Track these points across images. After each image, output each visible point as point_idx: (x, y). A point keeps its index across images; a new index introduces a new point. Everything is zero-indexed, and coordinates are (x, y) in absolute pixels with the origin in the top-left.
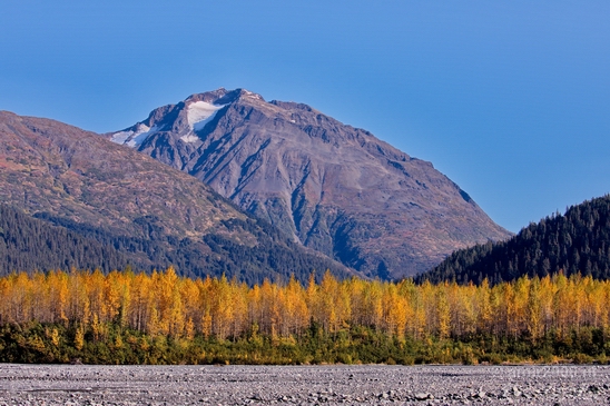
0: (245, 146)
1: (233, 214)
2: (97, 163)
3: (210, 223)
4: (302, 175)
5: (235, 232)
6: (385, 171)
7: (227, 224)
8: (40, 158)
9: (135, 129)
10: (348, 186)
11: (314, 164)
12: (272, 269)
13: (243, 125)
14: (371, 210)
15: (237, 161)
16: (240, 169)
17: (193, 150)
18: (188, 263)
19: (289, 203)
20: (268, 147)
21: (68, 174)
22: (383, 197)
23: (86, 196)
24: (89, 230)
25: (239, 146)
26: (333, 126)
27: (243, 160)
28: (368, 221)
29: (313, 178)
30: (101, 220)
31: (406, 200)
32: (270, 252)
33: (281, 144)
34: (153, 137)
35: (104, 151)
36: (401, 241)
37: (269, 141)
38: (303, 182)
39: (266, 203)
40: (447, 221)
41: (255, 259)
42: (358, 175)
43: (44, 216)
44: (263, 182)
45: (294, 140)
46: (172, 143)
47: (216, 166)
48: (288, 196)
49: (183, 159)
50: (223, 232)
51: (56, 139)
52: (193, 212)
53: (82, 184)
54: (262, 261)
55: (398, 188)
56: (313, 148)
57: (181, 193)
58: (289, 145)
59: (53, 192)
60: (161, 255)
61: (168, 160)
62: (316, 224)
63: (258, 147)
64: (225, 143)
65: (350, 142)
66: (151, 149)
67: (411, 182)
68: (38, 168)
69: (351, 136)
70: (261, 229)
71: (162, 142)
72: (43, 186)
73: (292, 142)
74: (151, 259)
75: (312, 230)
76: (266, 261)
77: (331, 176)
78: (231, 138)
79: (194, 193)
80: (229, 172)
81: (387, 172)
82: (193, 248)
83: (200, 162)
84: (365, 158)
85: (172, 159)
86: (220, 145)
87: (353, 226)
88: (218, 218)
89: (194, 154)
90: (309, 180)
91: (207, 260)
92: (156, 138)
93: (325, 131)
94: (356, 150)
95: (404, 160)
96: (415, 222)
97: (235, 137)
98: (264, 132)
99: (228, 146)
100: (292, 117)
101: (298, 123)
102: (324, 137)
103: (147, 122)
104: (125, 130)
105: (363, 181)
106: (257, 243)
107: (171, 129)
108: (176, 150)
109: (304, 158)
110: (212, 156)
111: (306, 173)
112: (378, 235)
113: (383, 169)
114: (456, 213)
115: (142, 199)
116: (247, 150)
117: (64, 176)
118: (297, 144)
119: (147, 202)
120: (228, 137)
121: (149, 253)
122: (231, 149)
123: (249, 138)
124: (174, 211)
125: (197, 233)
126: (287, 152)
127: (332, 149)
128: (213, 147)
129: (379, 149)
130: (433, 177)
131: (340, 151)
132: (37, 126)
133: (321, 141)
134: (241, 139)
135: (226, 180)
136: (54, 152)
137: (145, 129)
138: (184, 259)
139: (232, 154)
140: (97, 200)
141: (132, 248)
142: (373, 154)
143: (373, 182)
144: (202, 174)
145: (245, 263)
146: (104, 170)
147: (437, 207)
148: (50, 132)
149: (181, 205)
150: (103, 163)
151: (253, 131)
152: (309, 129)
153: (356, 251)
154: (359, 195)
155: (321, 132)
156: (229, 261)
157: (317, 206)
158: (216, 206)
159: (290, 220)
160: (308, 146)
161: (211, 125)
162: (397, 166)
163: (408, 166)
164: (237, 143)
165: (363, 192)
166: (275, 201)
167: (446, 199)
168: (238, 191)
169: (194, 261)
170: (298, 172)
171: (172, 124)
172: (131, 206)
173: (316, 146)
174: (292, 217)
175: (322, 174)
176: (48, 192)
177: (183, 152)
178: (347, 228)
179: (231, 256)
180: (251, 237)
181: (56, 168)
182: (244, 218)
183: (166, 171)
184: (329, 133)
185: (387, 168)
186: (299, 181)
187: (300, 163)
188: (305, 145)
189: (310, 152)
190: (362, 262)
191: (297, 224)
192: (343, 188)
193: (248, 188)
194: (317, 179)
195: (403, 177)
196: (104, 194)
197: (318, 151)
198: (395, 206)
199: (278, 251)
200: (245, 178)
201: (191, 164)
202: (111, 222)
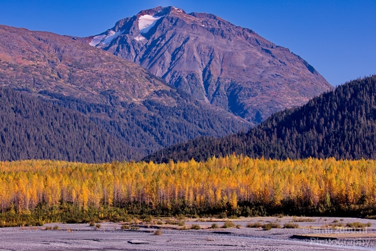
0: (174, 42)
1: (162, 87)
2: (78, 58)
3: (147, 93)
4: (209, 59)
5: (163, 98)
6: (260, 55)
7: (157, 93)
8: (43, 56)
9: (106, 33)
10: (237, 65)
11: (216, 52)
12: (185, 120)
13: (172, 29)
14: (251, 80)
15: (169, 52)
16: (171, 56)
17: (142, 46)
18: (133, 118)
19: (201, 77)
20: (188, 42)
21: (60, 65)
22: (259, 71)
23: (71, 79)
24: (72, 100)
25: (170, 42)
26: (228, 28)
27: (172, 51)
28: (250, 87)
29: (215, 61)
30: (80, 94)
31: (273, 73)
32: (184, 109)
33: (195, 40)
34: (117, 38)
35: (82, 51)
36: (270, 98)
37: (188, 38)
38: (209, 63)
39: (187, 77)
40: (298, 85)
41: (175, 114)
42: (244, 58)
43: (45, 93)
44: (185, 64)
45: (204, 38)
46: (129, 41)
47: (156, 55)
48: (200, 72)
49: (136, 51)
50: (155, 98)
51: (53, 44)
52: (137, 87)
53: (68, 72)
54: (179, 115)
55: (268, 65)
56: (216, 42)
57: (129, 75)
58: (201, 41)
59: (51, 77)
60: (116, 115)
61: (127, 53)
62: (218, 89)
63: (182, 43)
64: (162, 40)
65: (239, 38)
66: (116, 46)
67: (276, 61)
68: (42, 63)
69: (239, 34)
70: (179, 95)
71: (123, 41)
72: (45, 74)
73: (203, 39)
74: (110, 117)
75: (215, 93)
76: (182, 115)
77: (227, 59)
78: (165, 37)
79: (138, 74)
80: (164, 58)
81: (261, 55)
82: (136, 109)
83: (146, 53)
84: (248, 47)
85: (129, 51)
86: (159, 42)
87: (240, 89)
88: (152, 90)
89: (142, 48)
90: (213, 62)
91: (145, 116)
92: (119, 39)
93: (223, 31)
94: (242, 42)
95: (272, 47)
96: (279, 86)
97: (168, 36)
98: (185, 33)
99: (163, 42)
100: (202, 23)
101: (207, 27)
102: (222, 35)
103: (114, 29)
104: (101, 34)
105: (246, 62)
106: (176, 105)
107: (128, 33)
108: (131, 46)
109: (211, 48)
110: (154, 49)
111: (212, 57)
112: (256, 95)
113: (259, 53)
114: (304, 80)
115: (106, 80)
116: (175, 44)
117: (57, 67)
118: (205, 39)
119: (108, 82)
120: (163, 37)
121: (109, 113)
122: (165, 44)
123: (176, 37)
124: (125, 86)
125: (139, 99)
126: (199, 45)
127: (227, 42)
128: (154, 43)
129: (257, 41)
130: (290, 58)
131: (232, 43)
132: (41, 37)
133: (220, 37)
134: (171, 38)
135: (162, 63)
136: (51, 53)
137: (113, 33)
138: (131, 116)
139: (166, 47)
140: (78, 81)
141: (99, 111)
142: (253, 44)
143: (253, 62)
144: (147, 60)
145: (168, 117)
146: (82, 63)
147: (292, 76)
148: (49, 40)
149: (129, 83)
150: (81, 58)
151: (178, 33)
152: (213, 30)
153: (242, 106)
154: (244, 70)
155: (220, 32)
156: (159, 116)
157: (218, 78)
158: (151, 82)
159: (202, 88)
160: (212, 41)
161: (153, 30)
162: (267, 51)
163: (274, 51)
164: (169, 40)
165: (247, 68)
166: (192, 76)
167: (298, 71)
168: (169, 70)
169: (137, 117)
170: (206, 57)
171: (129, 30)
172: (99, 84)
173: (218, 41)
174: (203, 86)
175: (221, 58)
176: (48, 77)
177: (136, 47)
178: (237, 91)
179: (160, 113)
180: (173, 100)
181: (53, 62)
182: (168, 89)
183: (120, 62)
184: (225, 32)
185: (261, 53)
186: (207, 63)
187: (207, 51)
188: (210, 41)
189: (214, 45)
190: (246, 112)
191: (206, 89)
192: (234, 66)
193: (176, 68)
194: (218, 61)
195: (271, 58)
196: (82, 78)
197: (218, 44)
198: (266, 77)
199: (189, 109)
200: (174, 62)
201: (141, 54)
202: (86, 95)
